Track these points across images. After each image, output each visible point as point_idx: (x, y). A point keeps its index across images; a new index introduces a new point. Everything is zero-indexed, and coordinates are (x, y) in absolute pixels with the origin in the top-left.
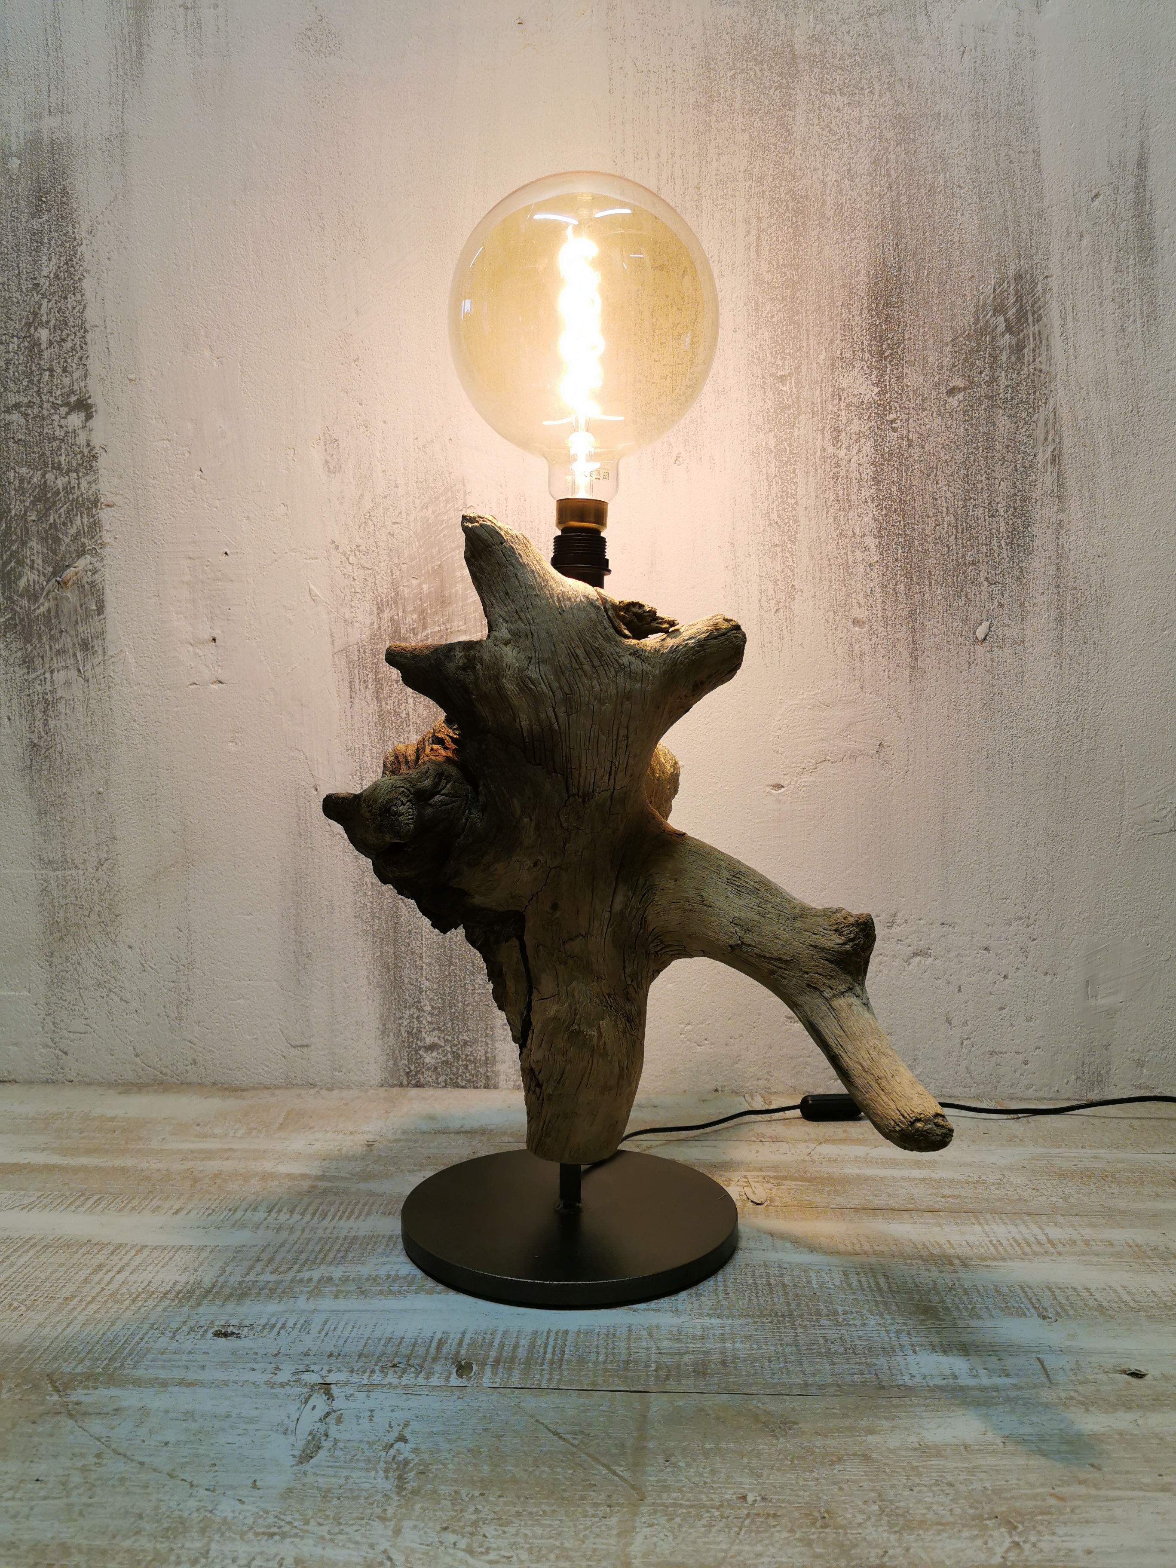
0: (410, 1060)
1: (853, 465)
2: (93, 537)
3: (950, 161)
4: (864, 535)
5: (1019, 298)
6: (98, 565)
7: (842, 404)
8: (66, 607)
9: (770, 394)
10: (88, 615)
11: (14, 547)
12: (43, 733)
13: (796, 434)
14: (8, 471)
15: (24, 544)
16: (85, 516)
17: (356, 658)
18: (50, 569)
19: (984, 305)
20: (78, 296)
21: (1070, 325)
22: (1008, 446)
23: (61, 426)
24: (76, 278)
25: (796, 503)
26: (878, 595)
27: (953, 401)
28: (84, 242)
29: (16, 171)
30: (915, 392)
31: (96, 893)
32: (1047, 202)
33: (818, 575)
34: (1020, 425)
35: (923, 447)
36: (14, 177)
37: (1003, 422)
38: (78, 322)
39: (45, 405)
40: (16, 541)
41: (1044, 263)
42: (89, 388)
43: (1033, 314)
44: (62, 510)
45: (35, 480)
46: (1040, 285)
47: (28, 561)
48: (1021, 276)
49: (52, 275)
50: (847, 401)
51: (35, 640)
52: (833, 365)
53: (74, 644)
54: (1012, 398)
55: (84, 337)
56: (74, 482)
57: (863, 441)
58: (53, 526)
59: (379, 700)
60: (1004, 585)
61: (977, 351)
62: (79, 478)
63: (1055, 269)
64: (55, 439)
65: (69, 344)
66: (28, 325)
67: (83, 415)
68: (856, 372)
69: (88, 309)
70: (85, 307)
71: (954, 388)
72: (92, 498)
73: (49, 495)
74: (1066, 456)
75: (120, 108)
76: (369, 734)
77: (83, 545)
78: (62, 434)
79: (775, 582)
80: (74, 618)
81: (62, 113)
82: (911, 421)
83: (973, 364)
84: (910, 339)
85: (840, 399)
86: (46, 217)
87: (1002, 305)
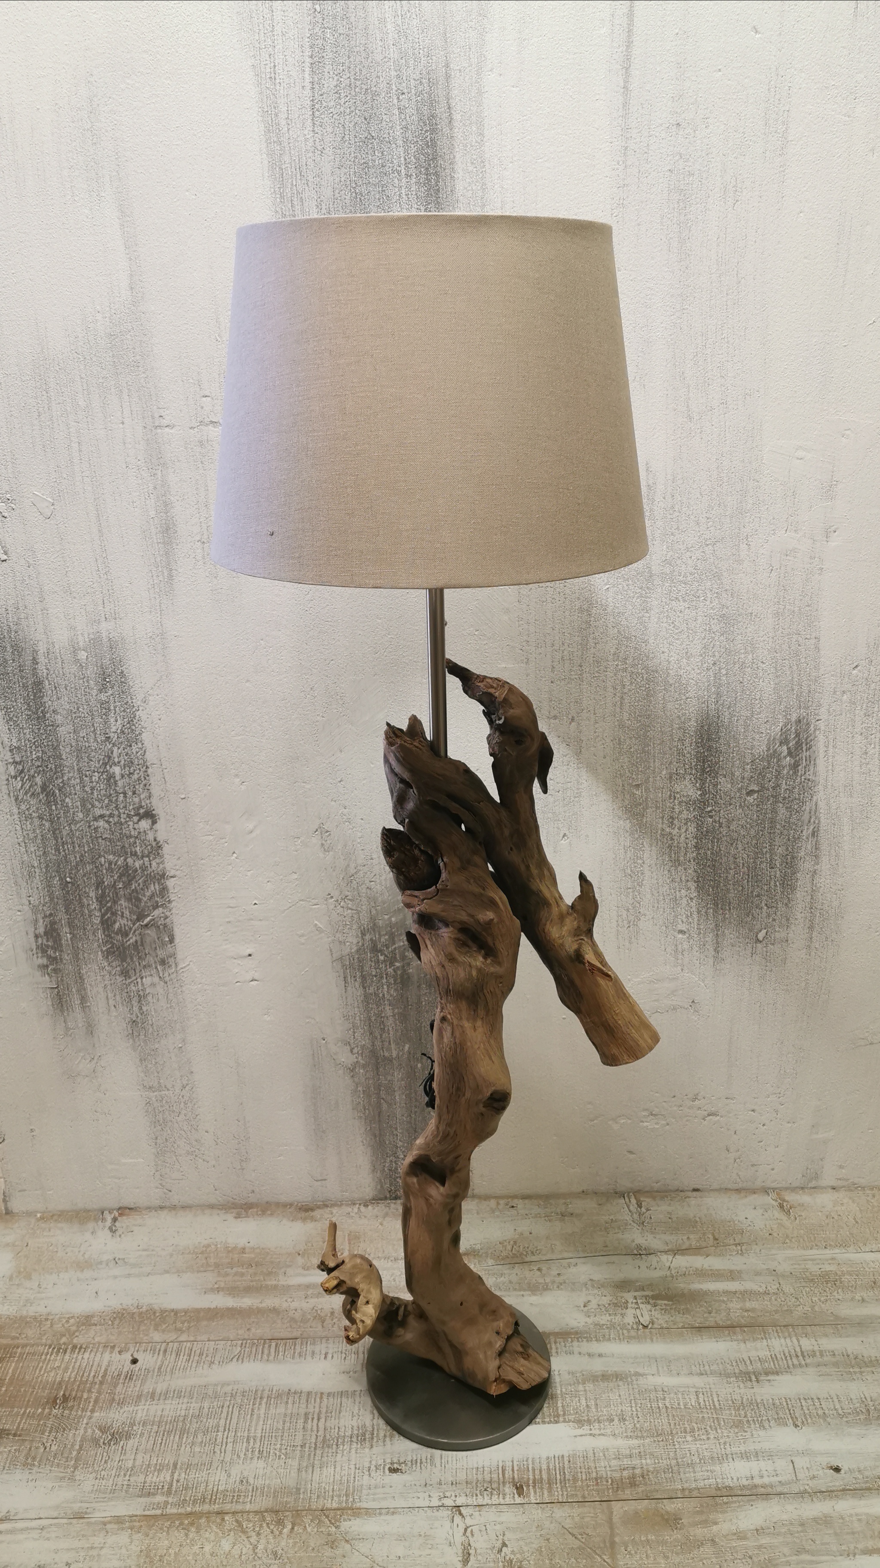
0: (391, 1184)
1: (683, 838)
2: (163, 897)
3: (757, 645)
4: (688, 881)
5: (797, 735)
6: (168, 914)
7: (676, 801)
8: (148, 940)
9: (627, 797)
10: (163, 944)
11: (109, 905)
12: (139, 1015)
13: (645, 821)
14: (99, 857)
15: (115, 903)
16: (156, 884)
17: (348, 963)
18: (135, 917)
19: (774, 739)
20: (140, 745)
21: (831, 750)
22: (784, 826)
23: (135, 829)
24: (137, 733)
25: (643, 863)
26: (695, 916)
27: (750, 799)
28: (141, 708)
29: (85, 661)
30: (725, 793)
31: (182, 1104)
32: (821, 672)
33: (656, 905)
34: (794, 813)
35: (729, 827)
36: (84, 665)
37: (782, 811)
38: (141, 762)
39: (122, 816)
40: (109, 901)
41: (817, 712)
42: (153, 804)
43: (806, 745)
44: (140, 881)
45: (119, 863)
46: (812, 726)
47: (119, 913)
48: (800, 721)
49: (119, 731)
50: (680, 800)
51: (128, 960)
52: (671, 777)
53: (155, 962)
54: (789, 797)
55: (146, 771)
56: (147, 864)
57: (689, 824)
58: (135, 891)
59: (364, 988)
60: (777, 908)
61: (768, 768)
62: (150, 861)
63: (823, 713)
64: (131, 837)
65: (136, 776)
66: (105, 764)
67: (150, 821)
68: (686, 782)
69: (147, 753)
70: (145, 751)
71: (751, 791)
72: (161, 873)
73: (130, 872)
74: (822, 832)
75: (158, 615)
76: (358, 1007)
77: (157, 902)
78: (136, 833)
79: (628, 910)
80: (154, 946)
81: (115, 619)
82: (722, 811)
83: (765, 776)
84: (723, 761)
85: (675, 799)
86: (110, 692)
87: (786, 739)
